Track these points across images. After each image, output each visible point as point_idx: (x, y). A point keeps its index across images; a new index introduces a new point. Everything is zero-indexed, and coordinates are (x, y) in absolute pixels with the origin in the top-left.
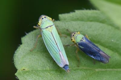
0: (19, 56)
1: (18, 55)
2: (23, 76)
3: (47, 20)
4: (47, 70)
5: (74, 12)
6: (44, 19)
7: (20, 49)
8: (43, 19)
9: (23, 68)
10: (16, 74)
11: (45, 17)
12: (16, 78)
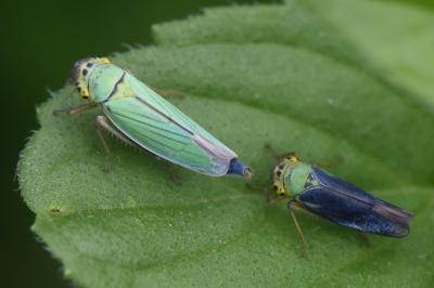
0: (32, 168)
1: (31, 165)
2: (60, 234)
3: (98, 69)
4: (131, 209)
5: (202, 13)
6: (90, 70)
7: (38, 145)
8: (85, 72)
9: (52, 207)
10: (34, 228)
11: (89, 65)
12: (37, 239)
